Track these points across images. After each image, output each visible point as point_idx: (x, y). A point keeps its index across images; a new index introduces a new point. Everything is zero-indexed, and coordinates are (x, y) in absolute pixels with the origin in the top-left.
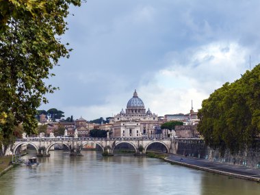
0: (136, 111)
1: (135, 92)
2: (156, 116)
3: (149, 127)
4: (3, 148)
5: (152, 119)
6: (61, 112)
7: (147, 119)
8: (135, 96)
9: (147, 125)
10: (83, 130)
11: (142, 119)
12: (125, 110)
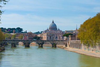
0: (53, 29)
2: (62, 31)
6: (22, 29)
7: (58, 32)
9: (58, 35)
12: (48, 29)
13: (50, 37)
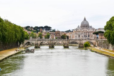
0: (85, 27)
1: (85, 18)
2: (94, 29)
3: (91, 34)
4: (19, 44)
5: (92, 30)
7: (90, 30)
8: (85, 20)
9: (90, 33)
10: (58, 36)
11: (88, 30)
12: (80, 26)
13: (79, 36)
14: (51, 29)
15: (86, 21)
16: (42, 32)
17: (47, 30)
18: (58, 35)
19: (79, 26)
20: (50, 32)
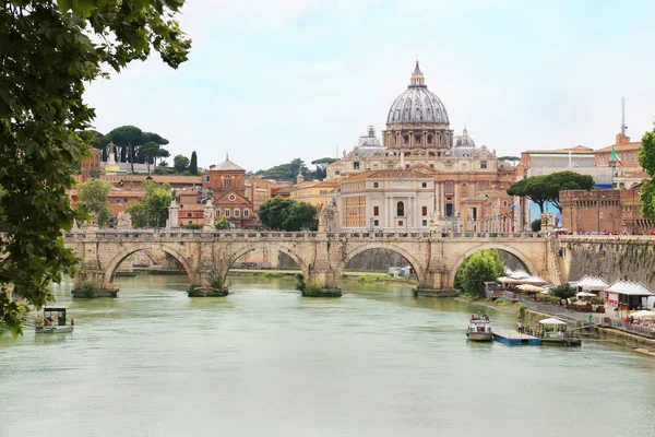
0: (418, 138)
1: (418, 71)
2: (491, 157)
5: (476, 166)
7: (457, 167)
9: (457, 188)
11: (440, 167)
12: (379, 136)
14: (166, 154)
15: (423, 96)
16: (96, 174)
17: (133, 160)
18: (232, 197)
19: (372, 133)
20: (157, 172)
